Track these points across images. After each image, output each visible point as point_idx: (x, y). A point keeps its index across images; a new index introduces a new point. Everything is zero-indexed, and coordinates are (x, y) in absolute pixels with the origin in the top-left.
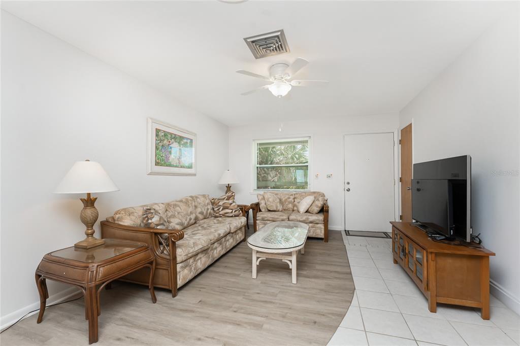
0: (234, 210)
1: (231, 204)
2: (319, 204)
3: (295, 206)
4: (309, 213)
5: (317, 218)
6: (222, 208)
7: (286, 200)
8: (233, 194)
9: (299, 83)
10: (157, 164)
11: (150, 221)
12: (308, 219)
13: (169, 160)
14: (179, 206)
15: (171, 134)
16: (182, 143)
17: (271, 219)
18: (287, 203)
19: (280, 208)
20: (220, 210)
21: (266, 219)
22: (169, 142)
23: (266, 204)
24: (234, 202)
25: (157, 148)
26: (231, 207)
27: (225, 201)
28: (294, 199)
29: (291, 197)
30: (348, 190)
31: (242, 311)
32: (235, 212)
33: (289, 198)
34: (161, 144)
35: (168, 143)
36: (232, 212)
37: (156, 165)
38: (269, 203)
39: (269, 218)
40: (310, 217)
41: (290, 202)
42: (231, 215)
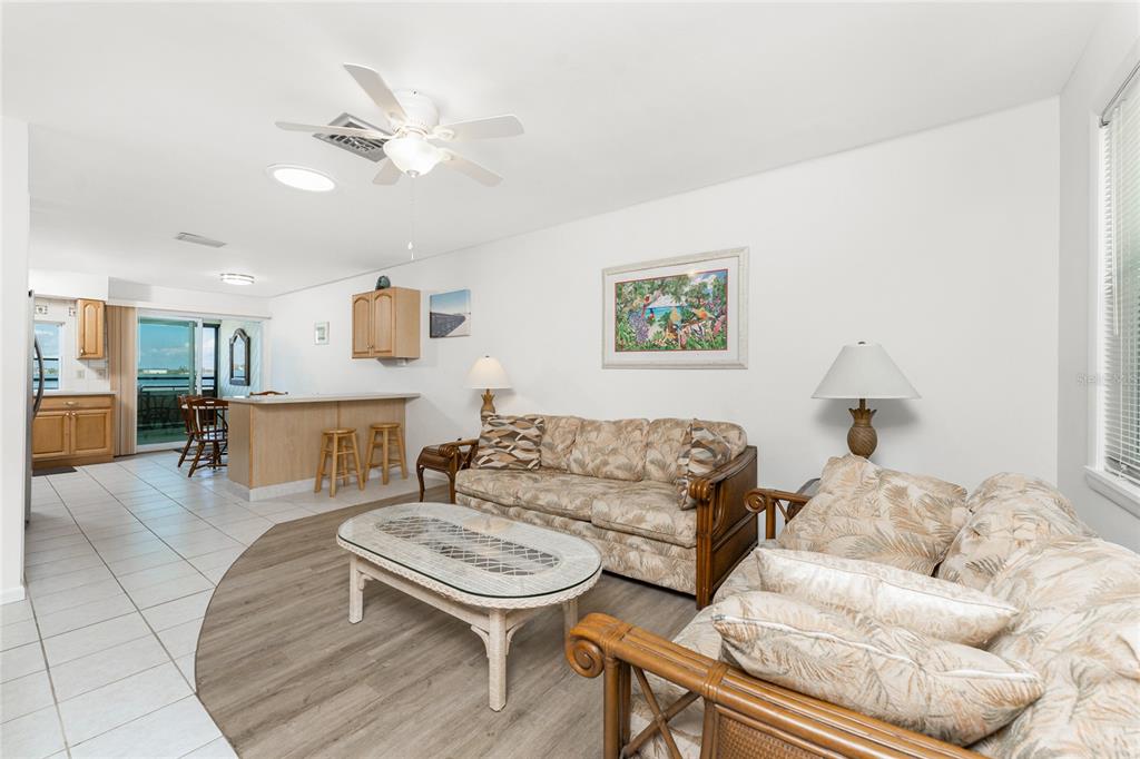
10: (619, 348)
13: (647, 336)
15: (651, 281)
22: (647, 299)
25: (619, 319)
34: (627, 309)
35: (645, 302)
37: (616, 351)
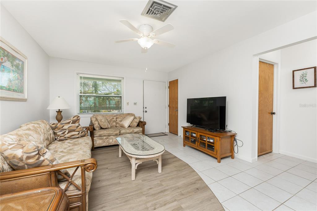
0: (81, 132)
1: (78, 127)
2: (137, 121)
3: (117, 123)
4: (131, 127)
5: (139, 130)
6: (67, 131)
7: (111, 120)
8: (79, 118)
9: (158, 42)
11: (42, 158)
12: (133, 131)
14: (30, 135)
15: (4, 50)
16: (15, 63)
17: (107, 135)
18: (112, 122)
19: (109, 126)
20: (66, 133)
21: (103, 135)
22: (2, 59)
23: (99, 124)
24: (79, 125)
26: (77, 130)
27: (70, 125)
28: (116, 118)
29: (115, 117)
30: (146, 112)
31: (158, 206)
32: (81, 133)
33: (113, 118)
35: (1, 61)
36: (79, 134)
38: (102, 123)
39: (105, 134)
40: (135, 130)
41: (114, 121)
42: (78, 136)
